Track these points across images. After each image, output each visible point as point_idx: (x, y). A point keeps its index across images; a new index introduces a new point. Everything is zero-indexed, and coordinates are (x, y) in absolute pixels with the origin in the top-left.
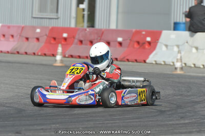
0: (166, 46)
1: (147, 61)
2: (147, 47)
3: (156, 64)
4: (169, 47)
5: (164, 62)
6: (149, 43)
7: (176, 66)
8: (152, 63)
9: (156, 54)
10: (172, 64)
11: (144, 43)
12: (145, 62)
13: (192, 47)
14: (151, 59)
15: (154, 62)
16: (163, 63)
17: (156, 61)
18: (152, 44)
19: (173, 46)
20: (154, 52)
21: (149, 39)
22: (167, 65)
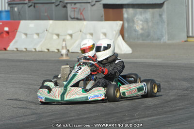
0: (26, 34)
1: (8, 49)
2: (5, 36)
3: (18, 50)
4: (28, 35)
5: (26, 49)
6: (7, 32)
7: (62, 53)
8: (13, 51)
9: (16, 42)
10: (34, 50)
11: (2, 33)
12: (5, 49)
13: (52, 34)
14: (12, 47)
15: (15, 50)
16: (24, 50)
17: (17, 49)
18: (10, 33)
19: (32, 34)
20: (14, 41)
21: (6, 29)
22: (29, 51)
